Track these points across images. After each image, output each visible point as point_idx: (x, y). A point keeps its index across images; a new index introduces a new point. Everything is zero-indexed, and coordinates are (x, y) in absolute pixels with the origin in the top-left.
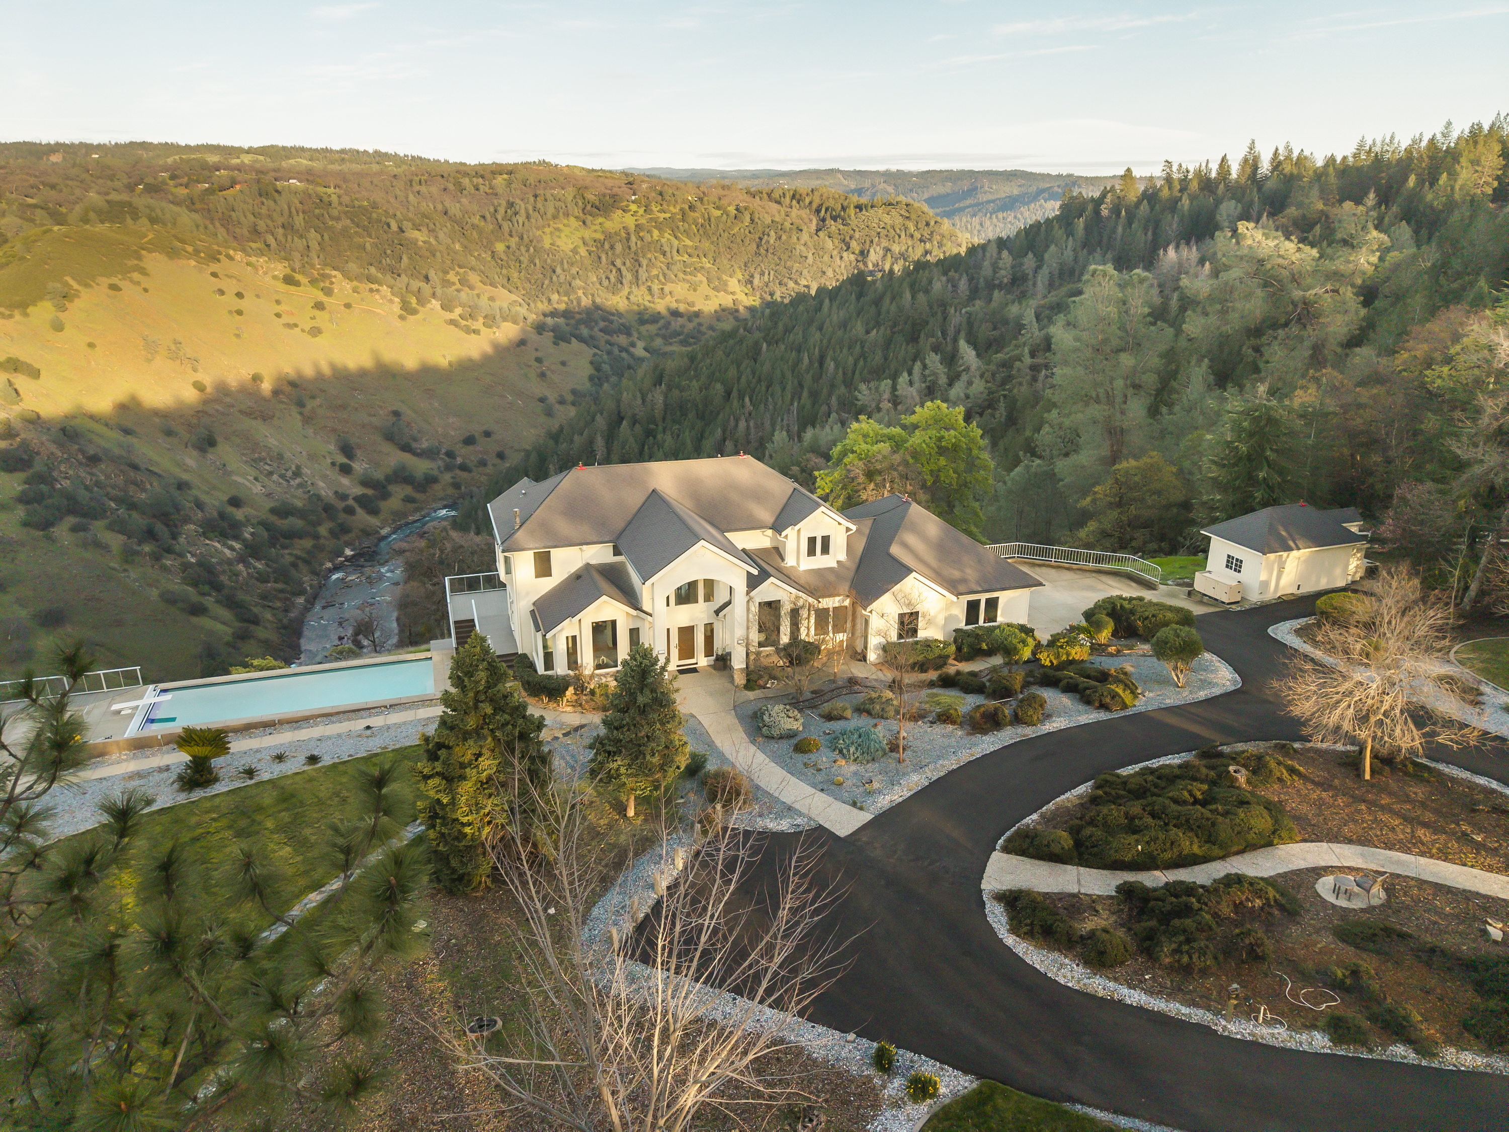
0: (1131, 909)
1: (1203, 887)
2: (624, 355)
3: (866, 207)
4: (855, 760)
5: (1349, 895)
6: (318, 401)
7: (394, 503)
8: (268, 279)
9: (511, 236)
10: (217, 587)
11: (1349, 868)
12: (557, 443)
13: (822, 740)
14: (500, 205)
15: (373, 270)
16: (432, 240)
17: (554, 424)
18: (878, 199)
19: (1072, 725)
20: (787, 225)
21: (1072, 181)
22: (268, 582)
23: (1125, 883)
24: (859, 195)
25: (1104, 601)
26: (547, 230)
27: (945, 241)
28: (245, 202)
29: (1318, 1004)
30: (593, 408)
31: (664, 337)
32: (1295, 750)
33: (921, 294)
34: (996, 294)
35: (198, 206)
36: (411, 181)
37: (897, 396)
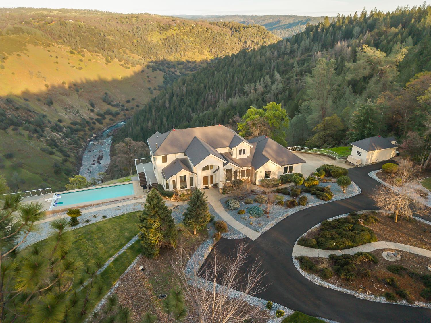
0: (333, 262)
1: (352, 255)
2: (173, 74)
3: (246, 27)
4: (255, 217)
5: (391, 258)
6: (83, 90)
7: (107, 121)
8: (65, 52)
9: (138, 37)
10: (57, 146)
11: (391, 249)
12: (154, 103)
13: (245, 210)
14: (134, 28)
15: (97, 49)
16: (114, 39)
17: (153, 96)
18: (250, 25)
19: (315, 205)
20: (222, 33)
21: (309, 19)
22: (72, 145)
23: (331, 255)
24: (244, 24)
25: (322, 166)
26: (149, 36)
27: (270, 38)
28: (56, 27)
29: (382, 289)
30: (165, 92)
31: (185, 69)
32: (376, 213)
33: (263, 56)
34: (286, 56)
35: (42, 29)
36: (107, 20)
37: (256, 89)
